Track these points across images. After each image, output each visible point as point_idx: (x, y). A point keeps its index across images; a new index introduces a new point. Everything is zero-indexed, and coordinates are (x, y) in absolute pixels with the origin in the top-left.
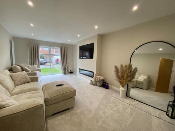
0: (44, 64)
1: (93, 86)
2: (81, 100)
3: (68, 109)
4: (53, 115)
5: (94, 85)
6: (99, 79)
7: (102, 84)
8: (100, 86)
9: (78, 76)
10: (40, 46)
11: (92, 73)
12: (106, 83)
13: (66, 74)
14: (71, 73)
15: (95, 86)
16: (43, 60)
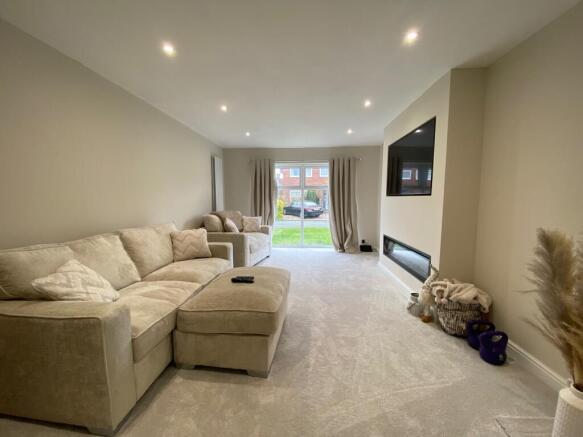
0: (317, 216)
1: (419, 322)
2: (313, 362)
3: (243, 372)
4: (198, 367)
5: (428, 320)
6: (446, 294)
7: (464, 326)
8: (455, 335)
9: (379, 263)
10: (276, 165)
11: (426, 262)
12: (493, 327)
13: (344, 251)
14: (366, 249)
15: (428, 328)
16: (314, 204)
